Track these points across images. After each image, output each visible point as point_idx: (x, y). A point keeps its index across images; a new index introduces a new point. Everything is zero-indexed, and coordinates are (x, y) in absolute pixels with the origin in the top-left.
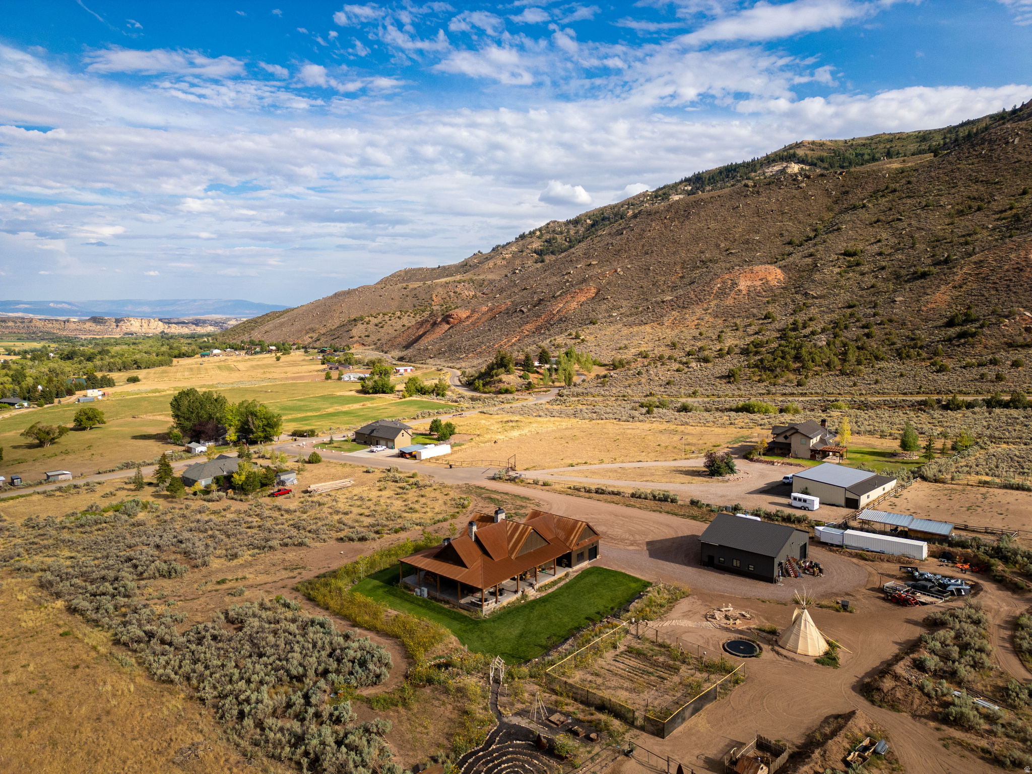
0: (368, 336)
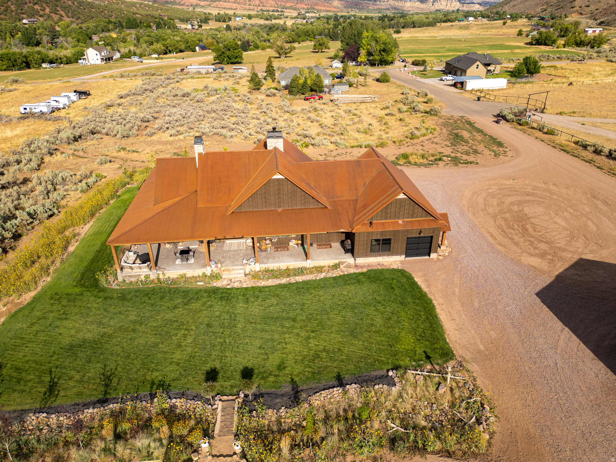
0: (588, 6)
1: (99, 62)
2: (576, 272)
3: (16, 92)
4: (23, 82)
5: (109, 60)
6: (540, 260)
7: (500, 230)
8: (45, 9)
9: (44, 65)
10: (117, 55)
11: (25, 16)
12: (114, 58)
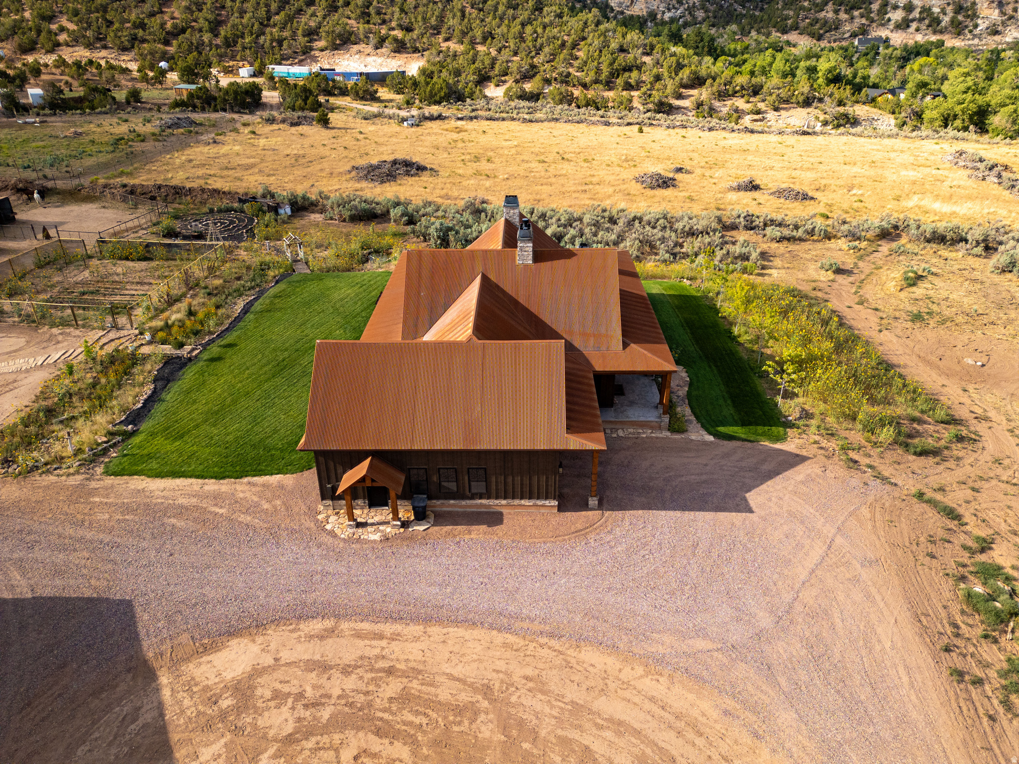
2: (140, 722)
6: (229, 675)
7: (401, 666)
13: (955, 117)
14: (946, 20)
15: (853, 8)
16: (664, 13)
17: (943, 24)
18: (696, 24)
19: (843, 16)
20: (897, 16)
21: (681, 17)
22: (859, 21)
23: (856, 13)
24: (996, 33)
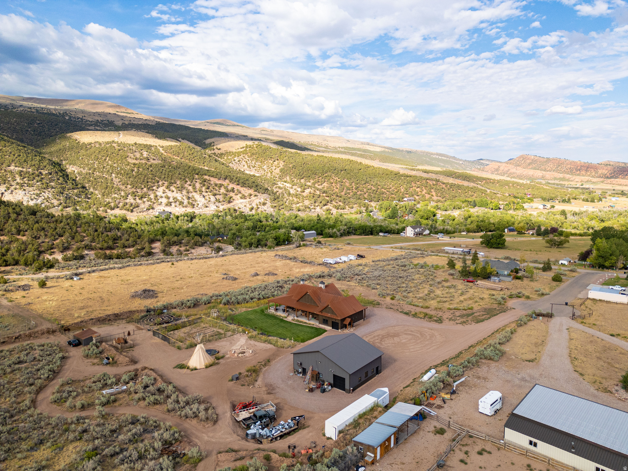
1: (412, 235)
3: (339, 251)
4: (352, 245)
5: (420, 235)
8: (423, 190)
9: (381, 234)
10: (427, 232)
11: (407, 196)
12: (424, 233)
13: (252, 243)
14: (186, 202)
15: (142, 198)
16: (28, 201)
17: (185, 204)
18: (54, 207)
19: (138, 201)
20: (164, 201)
21: (42, 204)
22: (147, 204)
23: (145, 200)
24: (207, 207)
